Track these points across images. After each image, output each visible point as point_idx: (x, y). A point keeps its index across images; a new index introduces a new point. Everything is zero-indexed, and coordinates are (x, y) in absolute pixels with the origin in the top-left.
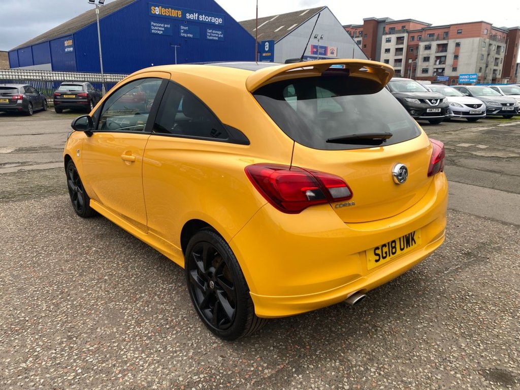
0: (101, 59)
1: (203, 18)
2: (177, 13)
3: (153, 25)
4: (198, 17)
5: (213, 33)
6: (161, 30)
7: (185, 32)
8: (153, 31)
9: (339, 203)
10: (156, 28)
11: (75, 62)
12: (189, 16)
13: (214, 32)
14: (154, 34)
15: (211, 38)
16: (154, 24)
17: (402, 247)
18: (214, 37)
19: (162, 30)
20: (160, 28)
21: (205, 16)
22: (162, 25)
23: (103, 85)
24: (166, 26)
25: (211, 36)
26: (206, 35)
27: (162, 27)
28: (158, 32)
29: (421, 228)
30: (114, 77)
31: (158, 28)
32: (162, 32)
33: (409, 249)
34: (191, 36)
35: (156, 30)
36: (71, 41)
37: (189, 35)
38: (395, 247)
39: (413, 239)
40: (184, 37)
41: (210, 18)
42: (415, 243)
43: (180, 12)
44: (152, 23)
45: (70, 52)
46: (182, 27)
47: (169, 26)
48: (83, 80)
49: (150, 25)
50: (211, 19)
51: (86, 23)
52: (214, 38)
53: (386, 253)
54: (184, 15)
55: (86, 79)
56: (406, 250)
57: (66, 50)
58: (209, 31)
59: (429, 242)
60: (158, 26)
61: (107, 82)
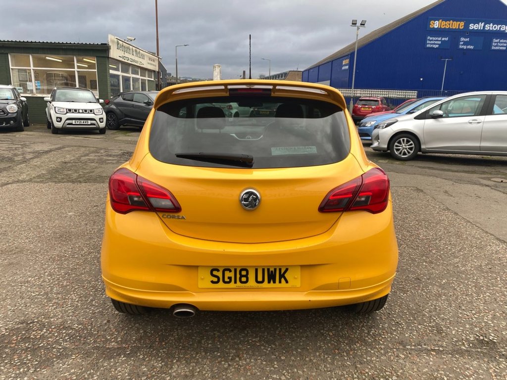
0: (354, 75)
1: (490, 27)
2: (459, 24)
3: (429, 40)
4: (484, 27)
5: (500, 43)
6: (437, 44)
7: (465, 43)
8: (428, 46)
9: (167, 214)
10: (432, 42)
11: (348, 79)
12: (472, 27)
13: (501, 41)
14: (429, 48)
15: (497, 48)
16: (431, 38)
17: (260, 279)
18: (501, 46)
19: (439, 44)
20: (436, 42)
21: (493, 25)
22: (440, 39)
23: (352, 99)
24: (443, 39)
25: (497, 46)
26: (491, 45)
27: (439, 41)
28: (434, 46)
29: (302, 266)
30: (364, 92)
31: (433, 42)
32: (437, 46)
33: (272, 285)
34: (472, 47)
35: (432, 44)
36: (348, 60)
37: (469, 47)
38: (246, 276)
39: (282, 276)
40: (463, 49)
41: (499, 26)
42: (287, 282)
43: (462, 24)
44: (429, 38)
45: (345, 70)
46: (462, 39)
47: (447, 39)
48: (370, 95)
49: (425, 40)
50: (500, 28)
51: (364, 43)
52: (501, 48)
53: (230, 278)
54: (467, 26)
55: (373, 95)
56: (266, 284)
57: (343, 68)
58: (495, 40)
59: (314, 288)
60: (434, 40)
61: (356, 96)
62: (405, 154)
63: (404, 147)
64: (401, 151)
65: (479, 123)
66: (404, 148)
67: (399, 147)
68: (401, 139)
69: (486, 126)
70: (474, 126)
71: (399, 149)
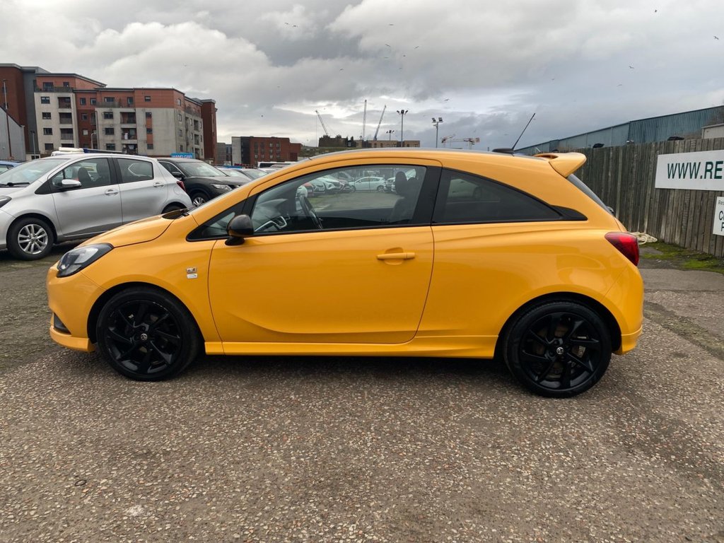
62: (36, 249)
63: (33, 238)
64: (30, 246)
65: (116, 193)
66: (33, 241)
67: (26, 239)
68: (27, 227)
69: (125, 197)
70: (112, 198)
71: (27, 243)
